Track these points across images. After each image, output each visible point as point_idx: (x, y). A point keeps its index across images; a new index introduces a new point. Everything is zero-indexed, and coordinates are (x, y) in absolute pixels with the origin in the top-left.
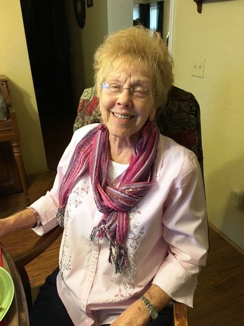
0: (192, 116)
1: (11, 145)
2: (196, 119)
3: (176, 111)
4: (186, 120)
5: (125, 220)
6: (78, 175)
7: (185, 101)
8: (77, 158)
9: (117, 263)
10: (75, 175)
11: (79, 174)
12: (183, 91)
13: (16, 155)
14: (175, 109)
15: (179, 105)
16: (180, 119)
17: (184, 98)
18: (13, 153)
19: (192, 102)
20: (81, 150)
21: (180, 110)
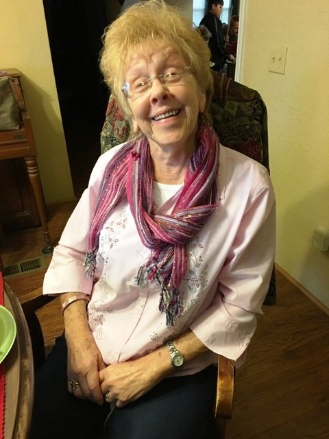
0: (256, 122)
1: (25, 163)
2: (261, 127)
3: (234, 115)
4: (248, 127)
5: (183, 257)
6: (111, 205)
7: (246, 101)
8: (107, 183)
9: (169, 312)
10: (107, 205)
11: (113, 203)
12: (244, 88)
13: (31, 176)
14: (234, 112)
15: (239, 107)
16: (240, 126)
17: (246, 98)
18: (28, 173)
19: (256, 103)
20: (112, 172)
21: (240, 114)
